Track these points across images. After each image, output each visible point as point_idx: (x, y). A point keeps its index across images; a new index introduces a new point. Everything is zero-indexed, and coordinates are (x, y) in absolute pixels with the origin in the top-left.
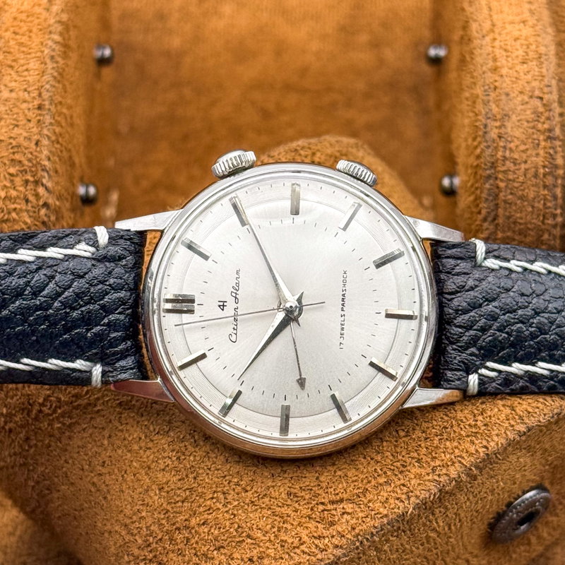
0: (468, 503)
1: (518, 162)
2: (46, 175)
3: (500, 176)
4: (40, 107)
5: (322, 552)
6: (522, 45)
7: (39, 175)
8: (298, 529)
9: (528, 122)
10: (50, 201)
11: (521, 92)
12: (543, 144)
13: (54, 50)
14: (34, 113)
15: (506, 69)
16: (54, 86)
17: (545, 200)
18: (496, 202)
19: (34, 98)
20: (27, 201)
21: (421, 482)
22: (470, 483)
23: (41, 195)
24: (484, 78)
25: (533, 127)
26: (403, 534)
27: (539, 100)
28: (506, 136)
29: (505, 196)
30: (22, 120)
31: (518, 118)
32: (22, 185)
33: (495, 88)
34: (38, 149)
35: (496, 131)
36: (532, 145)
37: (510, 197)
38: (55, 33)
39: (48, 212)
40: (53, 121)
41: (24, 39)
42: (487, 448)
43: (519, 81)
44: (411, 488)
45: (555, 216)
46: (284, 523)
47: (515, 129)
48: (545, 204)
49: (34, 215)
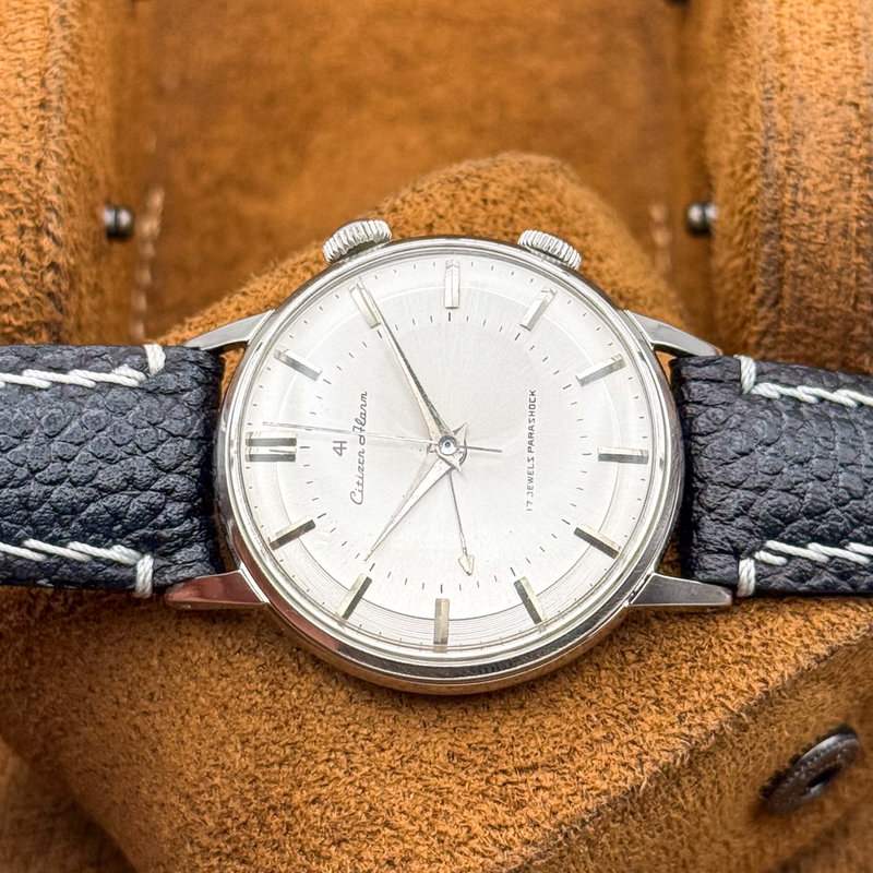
0: (733, 766)
1: (818, 210)
2: (53, 216)
3: (787, 233)
4: (43, 105)
5: (503, 851)
7: (42, 218)
8: (465, 814)
9: (834, 145)
10: (61, 260)
11: (823, 95)
12: (857, 180)
13: (64, 9)
14: (33, 115)
15: (800, 54)
16: (66, 69)
17: (858, 272)
18: (780, 276)
19: (33, 89)
20: (23, 259)
21: (662, 737)
22: (738, 736)
23: (46, 249)
24: (765, 70)
25: (843, 154)
26: (631, 817)
27: (852, 108)
28: (797, 168)
29: (794, 266)
30: (14, 127)
31: (819, 139)
32: (15, 234)
33: (782, 87)
34: (41, 174)
35: (783, 159)
36: (839, 183)
37: (802, 267)
39: (56, 278)
40: (64, 127)
42: (767, 683)
43: (822, 76)
44: (645, 747)
46: (442, 803)
47: (813, 157)
48: (858, 279)
49: (35, 281)
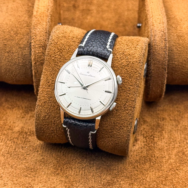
1: (158, 46)
3: (154, 49)
4: (46, 33)
6: (159, 20)
9: (160, 37)
11: (159, 30)
12: (164, 42)
13: (49, 20)
15: (155, 25)
16: (49, 28)
19: (45, 31)
24: (151, 27)
25: (161, 38)
27: (163, 32)
28: (155, 40)
31: (158, 36)
33: (153, 29)
35: (153, 39)
36: (161, 42)
37: (156, 53)
38: (49, 16)
41: (42, 18)
43: (158, 28)
45: (166, 58)
47: (157, 38)
48: (164, 55)
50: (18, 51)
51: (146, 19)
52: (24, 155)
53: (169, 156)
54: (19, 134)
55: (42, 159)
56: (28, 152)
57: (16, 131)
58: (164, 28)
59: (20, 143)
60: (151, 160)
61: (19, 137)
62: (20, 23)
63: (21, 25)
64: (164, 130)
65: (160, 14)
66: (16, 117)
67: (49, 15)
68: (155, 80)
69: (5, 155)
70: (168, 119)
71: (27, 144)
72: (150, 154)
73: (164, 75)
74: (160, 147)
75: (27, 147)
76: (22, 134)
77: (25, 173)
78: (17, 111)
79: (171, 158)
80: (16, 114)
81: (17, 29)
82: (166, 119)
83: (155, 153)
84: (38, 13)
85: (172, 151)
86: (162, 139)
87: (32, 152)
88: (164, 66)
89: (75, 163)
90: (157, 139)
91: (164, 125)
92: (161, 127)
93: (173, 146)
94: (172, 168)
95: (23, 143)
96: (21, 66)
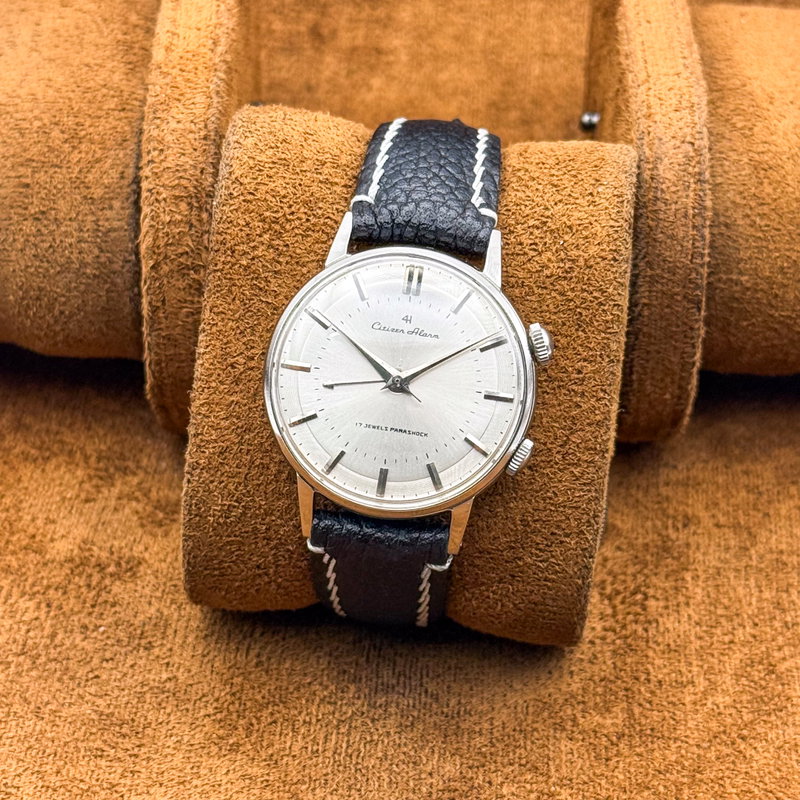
1: (669, 202)
3: (651, 215)
4: (206, 138)
6: (675, 94)
9: (679, 165)
11: (673, 137)
12: (693, 186)
13: (218, 86)
15: (660, 115)
16: (218, 119)
17: (693, 240)
19: (200, 129)
20: (191, 226)
24: (639, 124)
25: (684, 171)
27: (690, 145)
28: (658, 178)
31: (670, 161)
33: (649, 133)
34: (203, 176)
35: (649, 172)
36: (682, 187)
37: (661, 235)
41: (191, 76)
43: (672, 127)
45: (702, 255)
47: (667, 171)
48: (693, 244)
50: (78, 215)
51: (618, 90)
52: (91, 661)
53: (709, 679)
54: (69, 572)
55: (166, 681)
56: (106, 647)
57: (58, 559)
58: (698, 128)
59: (72, 610)
60: (633, 692)
61: (70, 582)
62: (89, 96)
63: (93, 105)
64: (690, 567)
65: (681, 68)
66: (58, 499)
67: (221, 64)
68: (656, 348)
69: (10, 659)
70: (708, 522)
71: (104, 617)
72: (629, 669)
73: (692, 329)
74: (670, 638)
75: (102, 629)
76: (84, 570)
77: (94, 741)
78: (62, 473)
79: (719, 689)
80: (61, 484)
81: (77, 120)
82: (699, 522)
83: (649, 667)
84: (174, 56)
85: (722, 658)
86: (682, 604)
87: (123, 651)
88: (695, 289)
89: (307, 701)
90: (657, 607)
91: (688, 545)
92: (676, 555)
93: (727, 639)
94: (722, 729)
95: (86, 611)
96: (88, 277)
